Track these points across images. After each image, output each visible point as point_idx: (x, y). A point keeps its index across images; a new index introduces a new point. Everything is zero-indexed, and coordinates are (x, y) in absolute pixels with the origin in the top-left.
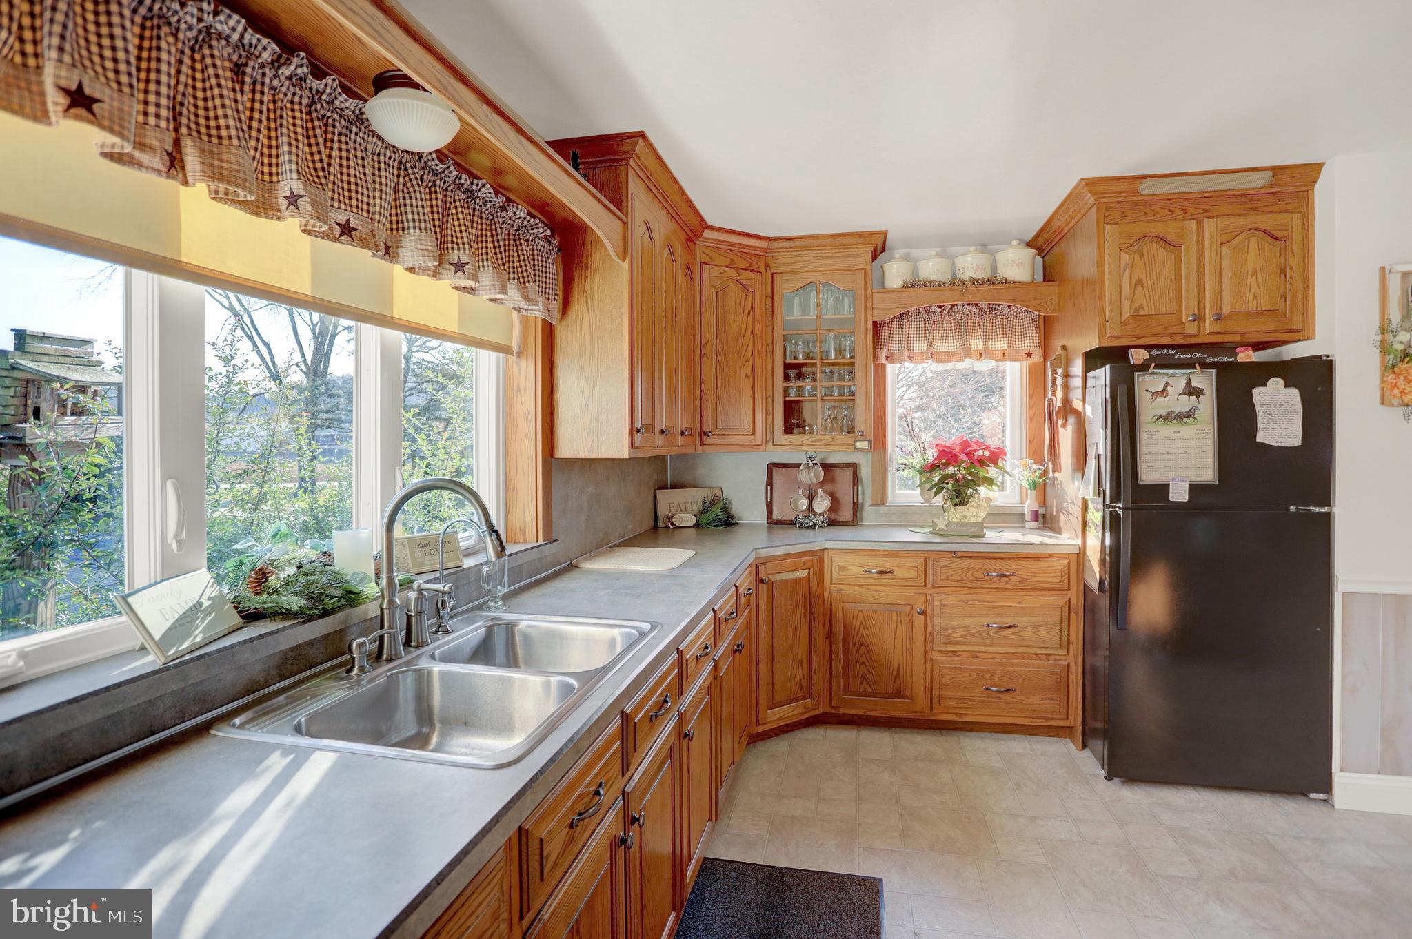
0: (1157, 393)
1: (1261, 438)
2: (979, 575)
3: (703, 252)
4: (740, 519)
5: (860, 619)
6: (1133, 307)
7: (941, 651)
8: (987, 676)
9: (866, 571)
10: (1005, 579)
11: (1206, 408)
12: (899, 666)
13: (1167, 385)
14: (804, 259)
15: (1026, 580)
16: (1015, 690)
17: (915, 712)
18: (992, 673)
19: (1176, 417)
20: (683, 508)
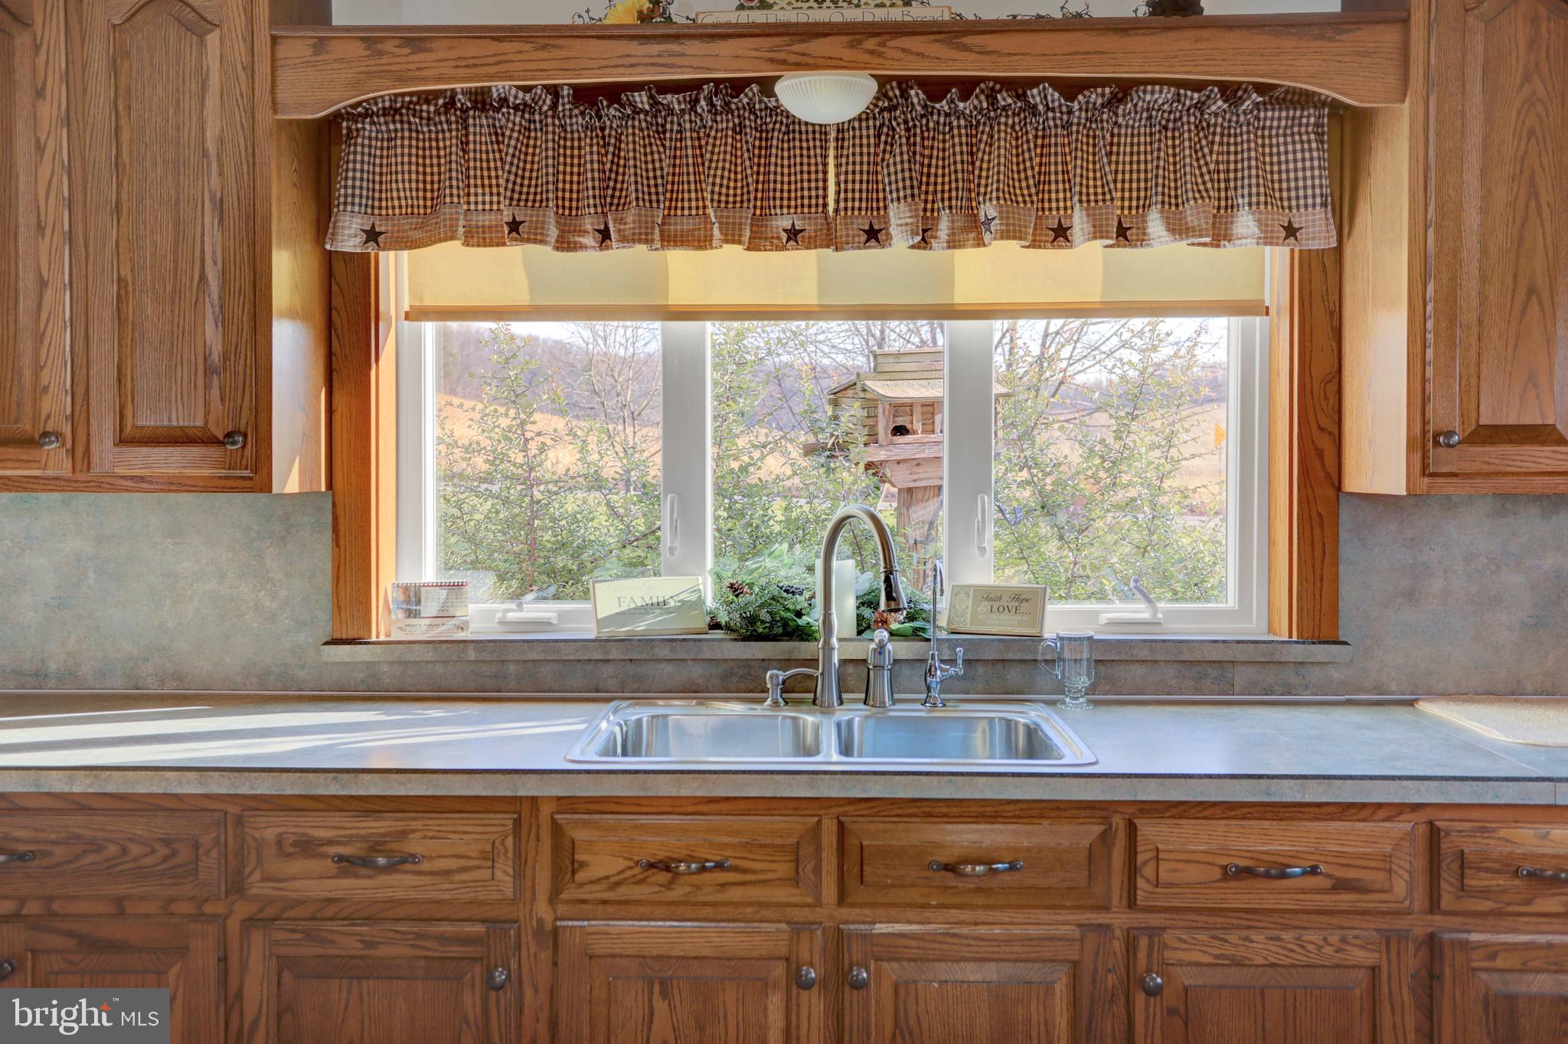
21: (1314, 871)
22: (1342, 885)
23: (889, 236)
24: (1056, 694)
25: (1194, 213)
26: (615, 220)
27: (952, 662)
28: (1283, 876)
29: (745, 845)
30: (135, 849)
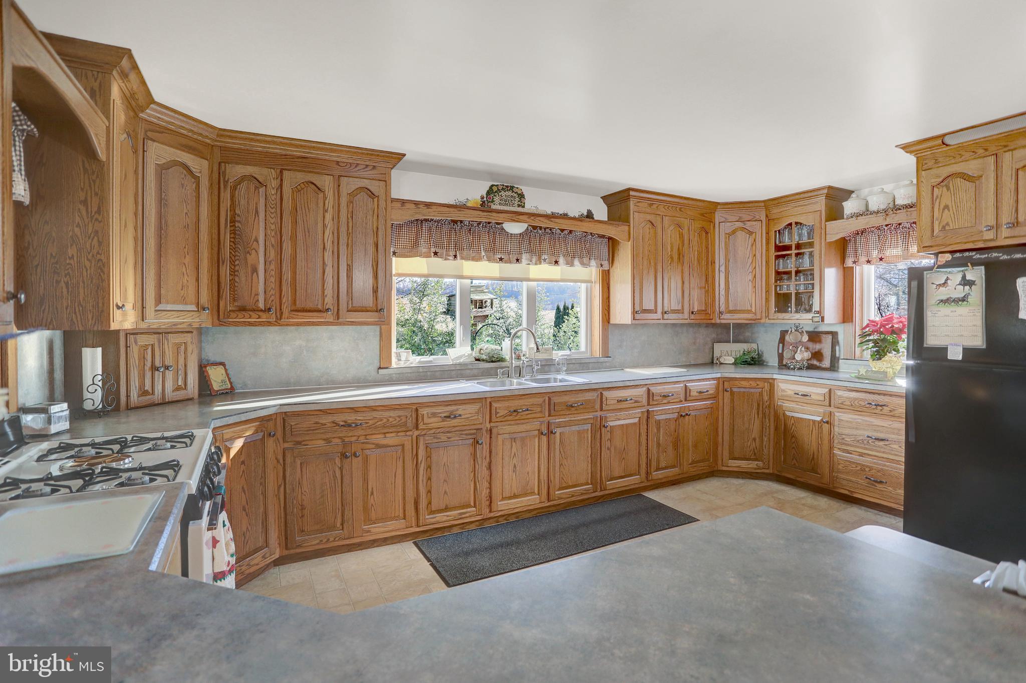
0: (940, 285)
1: (1022, 315)
2: (863, 404)
3: (721, 216)
4: (767, 362)
5: (792, 421)
6: (941, 225)
7: (839, 449)
8: (867, 469)
9: (795, 394)
10: (879, 408)
11: (977, 293)
12: (814, 453)
13: (947, 279)
14: (786, 209)
15: (894, 410)
16: (886, 483)
17: (822, 483)
18: (871, 469)
19: (954, 301)
20: (730, 354)
21: (631, 399)
22: (636, 402)
23: (521, 261)
24: (558, 371)
25: (585, 260)
26: (460, 253)
27: (538, 366)
28: (627, 400)
29: (532, 405)
30: (391, 419)
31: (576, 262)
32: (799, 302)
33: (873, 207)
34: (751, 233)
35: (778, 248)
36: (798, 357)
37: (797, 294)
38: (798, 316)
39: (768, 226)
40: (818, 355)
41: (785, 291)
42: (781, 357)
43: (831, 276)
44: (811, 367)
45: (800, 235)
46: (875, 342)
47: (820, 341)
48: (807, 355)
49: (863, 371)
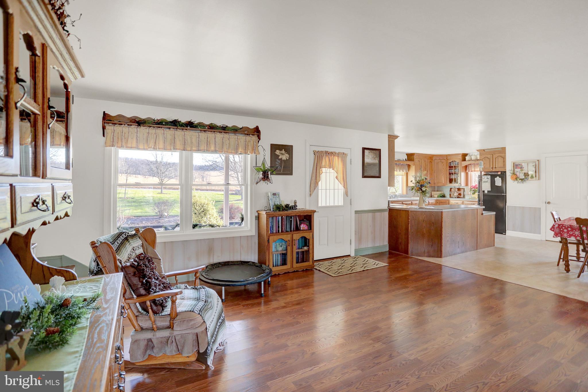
0: (484, 179)
1: (496, 185)
4: (447, 196)
11: (489, 181)
13: (485, 177)
14: (452, 157)
19: (486, 182)
20: (436, 194)
25: (403, 170)
31: (401, 171)
32: (455, 181)
33: (473, 159)
34: (443, 163)
35: (450, 167)
36: (455, 195)
37: (455, 179)
38: (455, 184)
39: (447, 161)
40: (460, 194)
41: (451, 178)
42: (450, 195)
43: (463, 174)
44: (458, 197)
45: (455, 164)
46: (473, 190)
47: (460, 191)
48: (457, 194)
49: (470, 197)
